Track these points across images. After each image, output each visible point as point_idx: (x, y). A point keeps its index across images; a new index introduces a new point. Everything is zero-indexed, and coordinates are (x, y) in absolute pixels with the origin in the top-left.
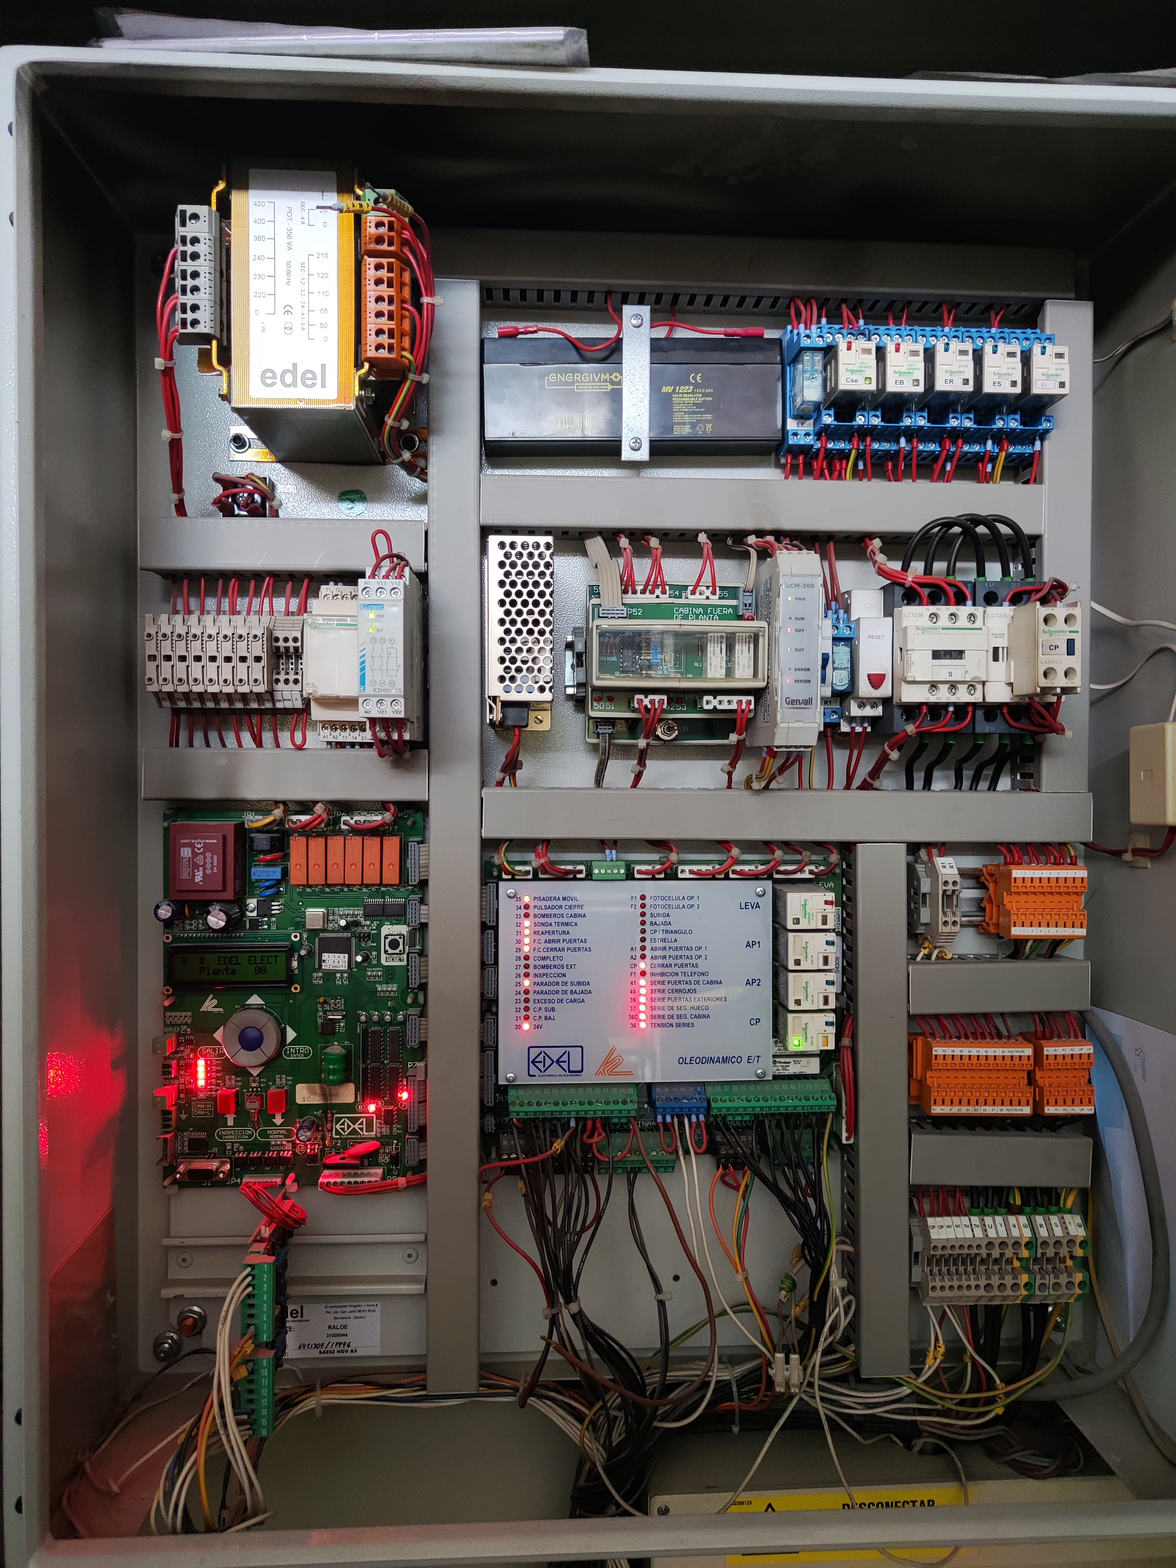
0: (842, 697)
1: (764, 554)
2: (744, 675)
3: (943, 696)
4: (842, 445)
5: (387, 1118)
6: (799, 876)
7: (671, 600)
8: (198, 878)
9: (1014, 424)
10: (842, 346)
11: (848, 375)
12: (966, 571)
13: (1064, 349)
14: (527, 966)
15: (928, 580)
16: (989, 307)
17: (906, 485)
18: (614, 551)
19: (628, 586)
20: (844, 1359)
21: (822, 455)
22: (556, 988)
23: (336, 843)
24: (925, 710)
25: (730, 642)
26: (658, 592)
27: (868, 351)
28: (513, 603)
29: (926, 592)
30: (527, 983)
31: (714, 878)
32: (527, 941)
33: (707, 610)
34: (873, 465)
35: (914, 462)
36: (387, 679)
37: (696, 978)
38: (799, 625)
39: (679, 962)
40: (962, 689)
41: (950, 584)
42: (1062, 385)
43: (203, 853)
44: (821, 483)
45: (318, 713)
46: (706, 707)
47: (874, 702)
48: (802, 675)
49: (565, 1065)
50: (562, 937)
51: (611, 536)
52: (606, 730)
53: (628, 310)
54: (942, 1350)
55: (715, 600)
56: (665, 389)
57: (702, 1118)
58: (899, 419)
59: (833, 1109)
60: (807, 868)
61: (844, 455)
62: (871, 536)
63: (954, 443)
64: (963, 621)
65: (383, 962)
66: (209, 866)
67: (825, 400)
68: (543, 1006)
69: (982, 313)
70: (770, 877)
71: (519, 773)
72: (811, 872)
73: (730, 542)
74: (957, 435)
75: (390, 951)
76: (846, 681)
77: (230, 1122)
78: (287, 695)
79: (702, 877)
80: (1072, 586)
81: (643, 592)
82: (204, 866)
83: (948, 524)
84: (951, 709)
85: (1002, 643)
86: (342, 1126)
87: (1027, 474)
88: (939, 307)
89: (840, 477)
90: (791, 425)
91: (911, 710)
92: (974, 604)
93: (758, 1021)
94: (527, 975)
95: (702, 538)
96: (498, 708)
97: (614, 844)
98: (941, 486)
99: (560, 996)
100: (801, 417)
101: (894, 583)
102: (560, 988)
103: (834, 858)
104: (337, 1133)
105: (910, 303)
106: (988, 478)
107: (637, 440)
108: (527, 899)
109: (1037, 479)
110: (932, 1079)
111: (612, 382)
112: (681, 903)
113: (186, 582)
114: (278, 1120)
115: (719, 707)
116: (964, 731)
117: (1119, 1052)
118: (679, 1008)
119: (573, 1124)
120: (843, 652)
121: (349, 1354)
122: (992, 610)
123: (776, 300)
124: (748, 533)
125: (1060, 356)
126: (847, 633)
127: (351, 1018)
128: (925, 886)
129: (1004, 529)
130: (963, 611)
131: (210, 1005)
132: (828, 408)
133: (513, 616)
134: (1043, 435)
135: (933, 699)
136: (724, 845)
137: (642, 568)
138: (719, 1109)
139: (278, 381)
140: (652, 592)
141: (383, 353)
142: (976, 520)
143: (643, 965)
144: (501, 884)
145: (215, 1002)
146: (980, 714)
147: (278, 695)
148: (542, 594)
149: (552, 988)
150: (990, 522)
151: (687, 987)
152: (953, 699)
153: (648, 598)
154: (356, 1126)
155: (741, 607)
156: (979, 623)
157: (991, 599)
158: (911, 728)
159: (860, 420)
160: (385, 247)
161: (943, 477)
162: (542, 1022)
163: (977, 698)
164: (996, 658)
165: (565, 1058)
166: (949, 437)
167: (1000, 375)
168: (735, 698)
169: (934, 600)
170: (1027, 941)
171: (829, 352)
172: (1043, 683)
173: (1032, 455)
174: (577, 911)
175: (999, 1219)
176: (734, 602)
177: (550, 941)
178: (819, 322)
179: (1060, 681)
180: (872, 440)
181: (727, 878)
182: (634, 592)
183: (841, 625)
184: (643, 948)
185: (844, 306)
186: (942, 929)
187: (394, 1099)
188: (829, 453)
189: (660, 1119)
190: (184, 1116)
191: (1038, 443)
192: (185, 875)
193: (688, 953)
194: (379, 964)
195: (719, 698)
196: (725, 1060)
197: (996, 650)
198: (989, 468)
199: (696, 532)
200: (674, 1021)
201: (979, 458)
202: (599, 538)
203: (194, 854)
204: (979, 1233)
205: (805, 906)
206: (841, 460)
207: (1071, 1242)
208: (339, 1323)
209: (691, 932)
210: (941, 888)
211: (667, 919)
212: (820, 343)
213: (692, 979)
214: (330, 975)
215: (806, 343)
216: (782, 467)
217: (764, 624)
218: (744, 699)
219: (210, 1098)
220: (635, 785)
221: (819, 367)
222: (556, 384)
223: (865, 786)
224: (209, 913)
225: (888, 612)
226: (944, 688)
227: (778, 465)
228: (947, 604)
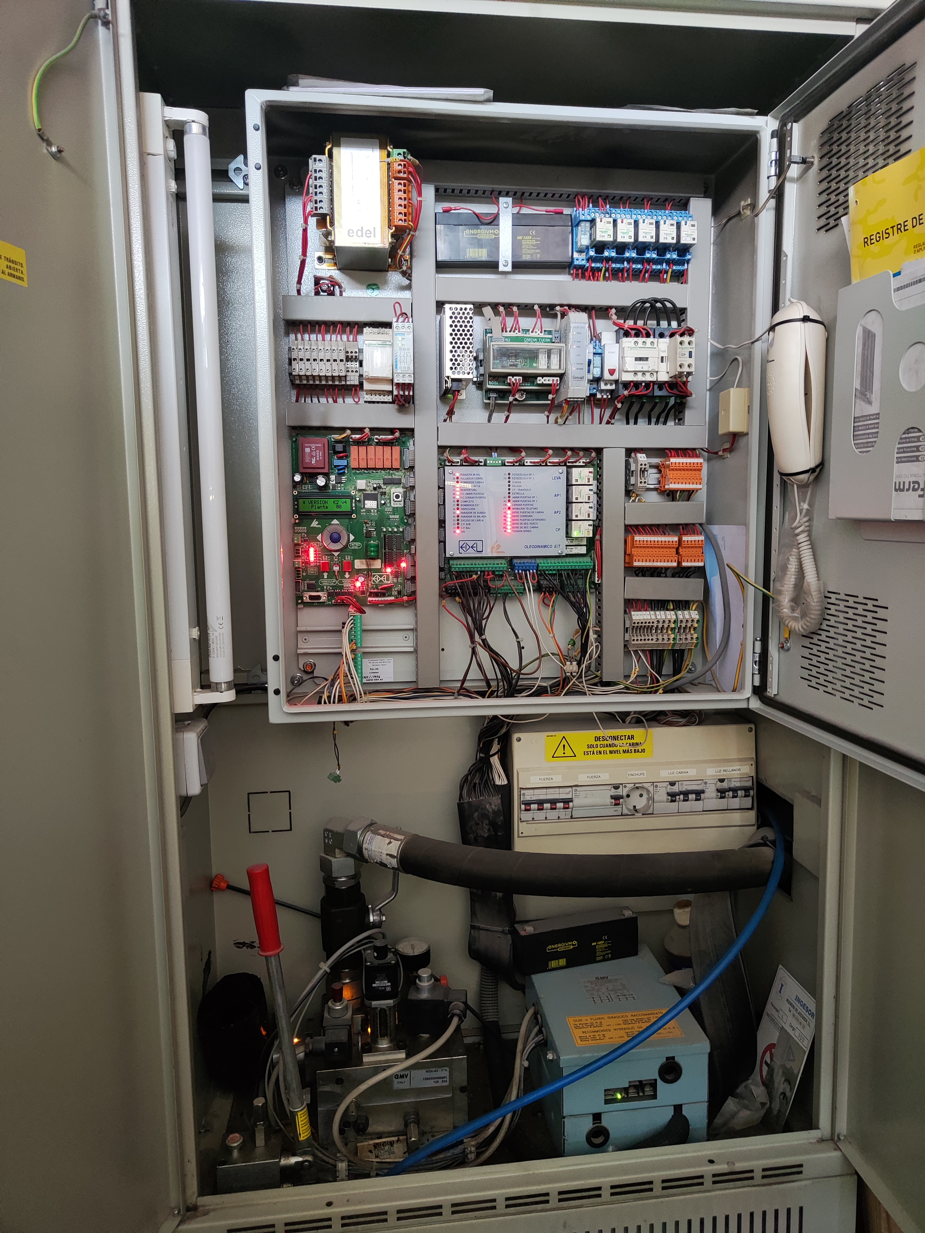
0: (597, 381)
1: (563, 315)
2: (555, 368)
3: (639, 378)
4: (598, 265)
5: (396, 575)
6: (577, 464)
7: (523, 335)
8: (313, 462)
9: (675, 256)
10: (598, 220)
11: (601, 233)
12: (652, 323)
13: (695, 223)
14: (458, 505)
15: (635, 327)
16: (666, 200)
17: (627, 283)
18: (497, 313)
19: (504, 329)
20: (597, 676)
21: (589, 269)
22: (471, 515)
23: (371, 449)
24: (632, 384)
25: (549, 353)
26: (517, 331)
27: (609, 223)
28: (456, 335)
29: (633, 332)
30: (458, 512)
31: (541, 465)
32: (458, 493)
33: (538, 339)
34: (612, 274)
35: (631, 273)
36: (406, 366)
37: (533, 510)
38: (578, 344)
39: (525, 503)
40: (648, 374)
41: (644, 329)
42: (694, 239)
43: (315, 451)
44: (589, 282)
45: (367, 386)
46: (539, 382)
47: (611, 382)
48: (580, 366)
49: (475, 549)
50: (473, 492)
51: (495, 306)
52: (493, 395)
53: (502, 200)
54: (637, 670)
55: (542, 335)
56: (519, 238)
57: (535, 571)
58: (624, 254)
59: (592, 567)
60: (581, 461)
61: (599, 270)
62: (611, 307)
63: (649, 264)
64: (648, 345)
65: (392, 505)
66: (318, 456)
67: (591, 244)
68: (465, 523)
69: (663, 202)
70: (565, 465)
71: (453, 416)
72: (583, 462)
73: (548, 309)
74: (650, 261)
75: (396, 500)
76: (599, 373)
77: (326, 577)
78: (352, 378)
79: (535, 464)
80: (696, 330)
81: (510, 331)
82: (316, 456)
83: (644, 302)
84: (643, 384)
85: (665, 355)
86: (376, 579)
87: (682, 279)
88: (643, 200)
89: (598, 280)
90: (576, 255)
91: (626, 385)
92: (654, 337)
93: (559, 529)
94: (458, 509)
95: (536, 307)
96: (449, 381)
97: (496, 449)
98: (643, 284)
99: (472, 518)
100: (580, 251)
101: (620, 328)
102: (472, 515)
103: (594, 454)
104: (374, 581)
105: (630, 197)
106: (664, 281)
107: (506, 261)
108: (458, 475)
109: (686, 282)
110: (635, 551)
111: (495, 234)
112: (526, 477)
113: (301, 326)
114: (347, 576)
115: (545, 382)
116: (649, 395)
117: (716, 541)
118: (525, 524)
119: (479, 573)
120: (598, 359)
121: (379, 681)
122: (661, 340)
123: (569, 195)
124: (556, 305)
125: (693, 226)
126: (600, 351)
127: (378, 530)
128: (633, 468)
129: (669, 305)
130: (649, 340)
131: (315, 524)
132: (592, 248)
133: (456, 340)
134: (688, 261)
135: (635, 379)
136: (544, 449)
137: (510, 321)
138: (542, 567)
139: (355, 234)
140: (514, 332)
141: (400, 223)
142: (656, 301)
143: (509, 504)
144: (446, 468)
145: (317, 522)
146: (656, 387)
147: (348, 378)
148: (468, 331)
149: (469, 515)
150: (662, 301)
151: (529, 514)
152: (644, 379)
153: (512, 334)
154: (382, 579)
155: (554, 338)
156: (655, 345)
157: (662, 335)
158: (626, 393)
159: (606, 254)
160: (401, 175)
161: (643, 280)
162: (465, 530)
163: (654, 379)
164: (662, 361)
165: (475, 545)
166: (647, 262)
167: (667, 234)
168: (551, 378)
169: (637, 335)
170: (677, 491)
171: (593, 222)
172: (679, 370)
173: (683, 270)
174: (480, 480)
175: (662, 612)
176: (550, 336)
177: (468, 494)
178: (588, 206)
179: (686, 369)
180: (612, 263)
181: (546, 465)
182: (506, 331)
183: (597, 347)
184: (509, 497)
185: (600, 199)
186: (639, 485)
187: (399, 566)
188: (592, 268)
189: (516, 571)
190: (304, 574)
191: (686, 265)
192: (307, 460)
193: (529, 499)
194: (390, 506)
195: (544, 378)
196: (545, 546)
197: (662, 358)
198: (665, 277)
199: (533, 305)
200: (523, 529)
201: (660, 271)
202: (489, 307)
203: (311, 451)
204: (653, 617)
205: (580, 474)
206: (598, 272)
207: (693, 621)
208: (375, 667)
209: (530, 490)
210: (639, 467)
211: (520, 484)
212: (589, 218)
213: (531, 511)
214: (369, 510)
215: (582, 218)
216: (572, 274)
217: (564, 345)
218: (555, 379)
219: (316, 566)
220: (506, 421)
221: (588, 229)
222: (469, 235)
223: (608, 423)
224: (317, 478)
225: (618, 342)
226: (640, 374)
227: (570, 274)
228: (643, 337)
